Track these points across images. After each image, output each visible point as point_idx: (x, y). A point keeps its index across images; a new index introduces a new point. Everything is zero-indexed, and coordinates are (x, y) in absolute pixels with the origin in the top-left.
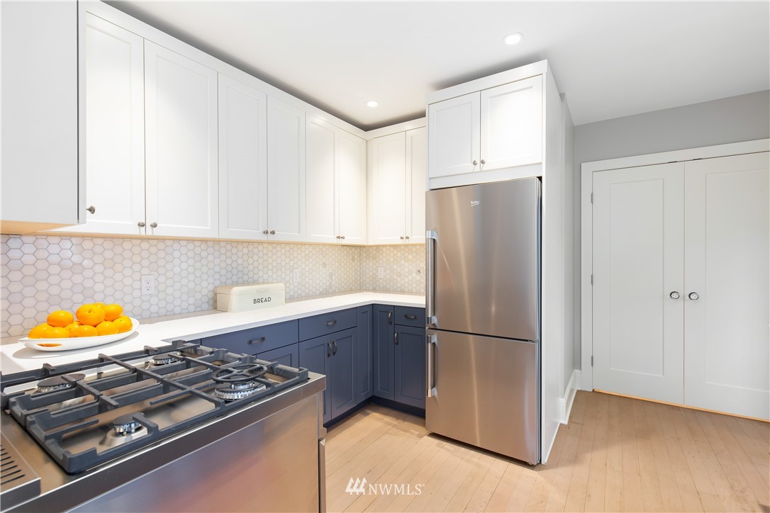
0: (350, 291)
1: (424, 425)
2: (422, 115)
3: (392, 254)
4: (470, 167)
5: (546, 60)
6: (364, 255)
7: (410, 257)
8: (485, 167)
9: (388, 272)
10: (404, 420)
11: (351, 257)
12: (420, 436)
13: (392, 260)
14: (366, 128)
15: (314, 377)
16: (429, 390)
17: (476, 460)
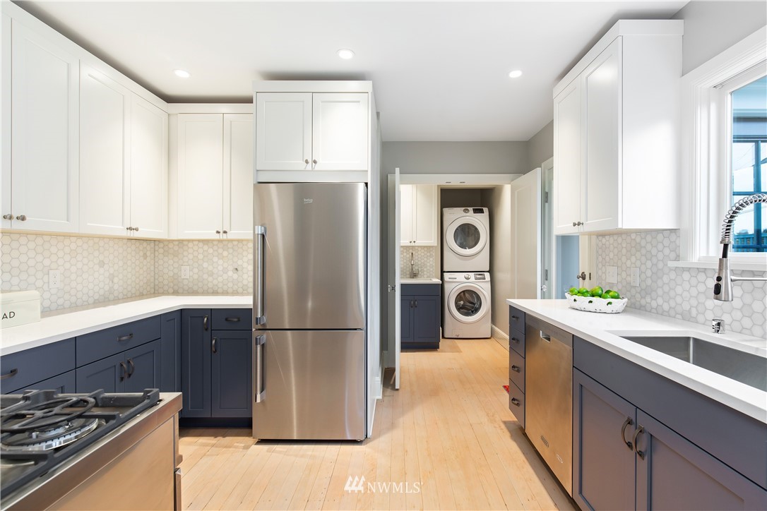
0: (141, 295)
1: (250, 435)
2: (249, 100)
3: (201, 251)
4: (302, 166)
5: (371, 82)
6: (161, 251)
7: (225, 254)
8: (317, 167)
9: (196, 270)
10: (224, 436)
11: (141, 254)
12: (247, 448)
13: (201, 257)
14: (169, 99)
15: (167, 397)
16: (259, 396)
17: (310, 453)
